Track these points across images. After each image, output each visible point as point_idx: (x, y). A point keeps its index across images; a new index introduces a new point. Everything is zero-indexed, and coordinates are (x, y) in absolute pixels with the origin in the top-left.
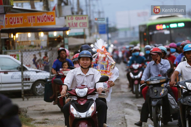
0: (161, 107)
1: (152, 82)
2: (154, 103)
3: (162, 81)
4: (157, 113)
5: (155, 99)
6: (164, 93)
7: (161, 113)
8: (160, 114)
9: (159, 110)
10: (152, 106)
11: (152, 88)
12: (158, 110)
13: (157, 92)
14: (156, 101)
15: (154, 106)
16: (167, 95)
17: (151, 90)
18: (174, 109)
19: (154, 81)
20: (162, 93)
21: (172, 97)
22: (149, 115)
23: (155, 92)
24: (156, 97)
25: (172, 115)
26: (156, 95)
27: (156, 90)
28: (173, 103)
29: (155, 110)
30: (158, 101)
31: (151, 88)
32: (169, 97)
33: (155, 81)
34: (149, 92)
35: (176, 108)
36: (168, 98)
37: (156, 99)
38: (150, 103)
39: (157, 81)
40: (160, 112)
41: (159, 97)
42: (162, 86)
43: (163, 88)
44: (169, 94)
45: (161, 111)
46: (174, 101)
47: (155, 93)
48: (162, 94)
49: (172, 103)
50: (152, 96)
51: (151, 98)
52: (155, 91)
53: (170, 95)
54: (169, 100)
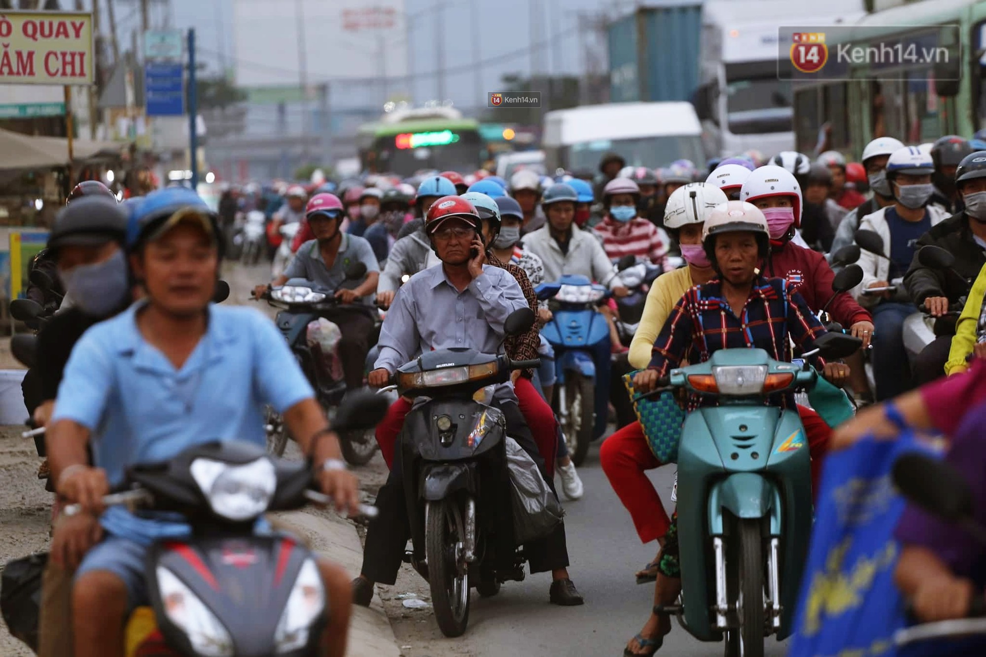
0: (472, 505)
1: (429, 379)
2: (434, 485)
3: (478, 373)
4: (449, 538)
5: (441, 463)
6: (488, 432)
7: (471, 537)
8: (465, 541)
9: (458, 520)
10: (423, 501)
11: (426, 409)
12: (454, 523)
13: (454, 427)
14: (447, 473)
15: (435, 503)
16: (501, 447)
17: (421, 416)
18: (536, 514)
19: (439, 374)
20: (477, 433)
21: (526, 457)
22: (410, 546)
23: (443, 428)
24: (447, 454)
25: (521, 548)
26: (447, 445)
27: (448, 416)
28: (532, 486)
29: (439, 523)
30: (456, 473)
31: (419, 409)
32: (510, 456)
33: (444, 373)
34: (412, 428)
35: (543, 513)
36: (506, 461)
37: (444, 465)
38: (417, 483)
39: (452, 371)
40: (465, 535)
41: (464, 453)
42: (479, 396)
43: (482, 408)
44: (510, 441)
45: (471, 527)
46: (534, 473)
47: (441, 432)
48: (478, 439)
49: (527, 487)
50: (425, 448)
51: (419, 457)
52: (444, 424)
53: (519, 447)
54: (509, 470)
